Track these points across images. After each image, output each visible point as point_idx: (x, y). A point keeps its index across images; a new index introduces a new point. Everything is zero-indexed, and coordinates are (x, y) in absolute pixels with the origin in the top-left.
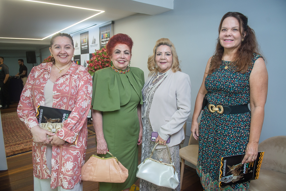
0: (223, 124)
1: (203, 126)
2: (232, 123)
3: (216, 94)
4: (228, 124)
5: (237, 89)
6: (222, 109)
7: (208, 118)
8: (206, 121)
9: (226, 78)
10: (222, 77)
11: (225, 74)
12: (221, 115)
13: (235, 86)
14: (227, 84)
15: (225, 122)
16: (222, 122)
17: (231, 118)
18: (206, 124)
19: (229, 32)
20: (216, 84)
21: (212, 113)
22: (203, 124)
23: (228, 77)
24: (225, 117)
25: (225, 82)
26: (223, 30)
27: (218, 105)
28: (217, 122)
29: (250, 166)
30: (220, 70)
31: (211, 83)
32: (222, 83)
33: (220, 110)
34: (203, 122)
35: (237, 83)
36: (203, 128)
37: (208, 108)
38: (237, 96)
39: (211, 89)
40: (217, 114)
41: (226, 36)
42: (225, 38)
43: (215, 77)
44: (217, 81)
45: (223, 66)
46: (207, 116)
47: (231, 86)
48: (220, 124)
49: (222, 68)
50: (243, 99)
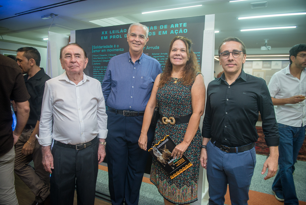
0: (176, 133)
1: (158, 137)
2: (183, 131)
3: (166, 107)
4: (180, 133)
5: (183, 100)
6: (174, 121)
7: (162, 130)
8: (160, 133)
9: (175, 91)
10: (172, 91)
11: (174, 88)
12: (173, 125)
13: (182, 98)
14: (175, 96)
15: (177, 131)
16: (175, 131)
17: (182, 127)
18: (161, 135)
19: (179, 52)
20: (167, 96)
21: (166, 125)
22: (157, 136)
23: (176, 90)
24: (177, 126)
25: (174, 95)
26: (173, 50)
27: (170, 116)
28: (171, 132)
29: (175, 164)
30: (169, 85)
31: (162, 96)
32: (172, 96)
33: (172, 121)
34: (158, 134)
35: (184, 95)
36: (159, 139)
37: (161, 121)
38: (184, 107)
39: (163, 102)
40: (170, 125)
41: (176, 55)
42: (175, 57)
43: (165, 91)
44: (167, 95)
45: (171, 82)
46: (161, 128)
47: (179, 98)
48: (174, 134)
49: (171, 83)
50: (189, 110)
